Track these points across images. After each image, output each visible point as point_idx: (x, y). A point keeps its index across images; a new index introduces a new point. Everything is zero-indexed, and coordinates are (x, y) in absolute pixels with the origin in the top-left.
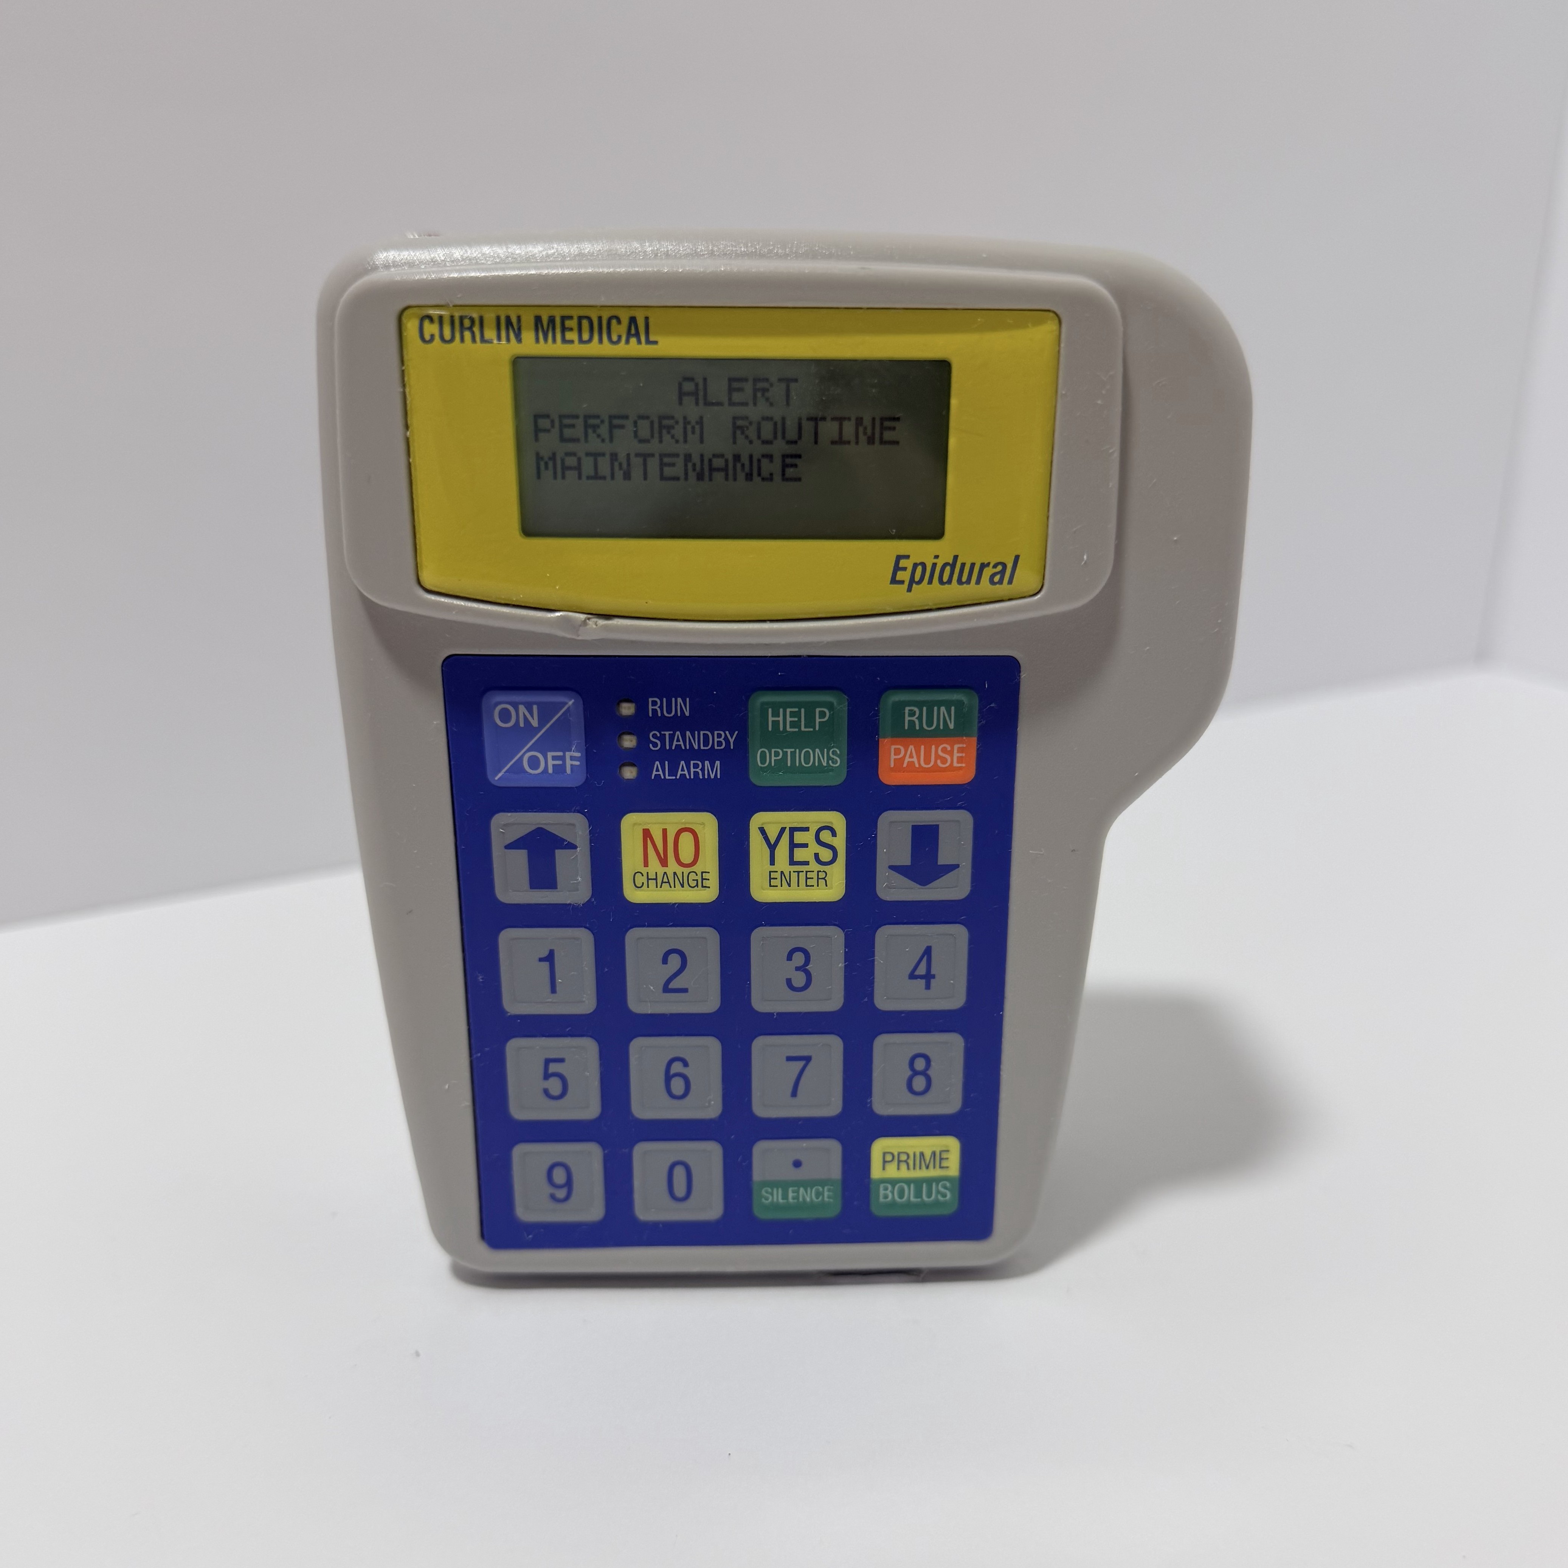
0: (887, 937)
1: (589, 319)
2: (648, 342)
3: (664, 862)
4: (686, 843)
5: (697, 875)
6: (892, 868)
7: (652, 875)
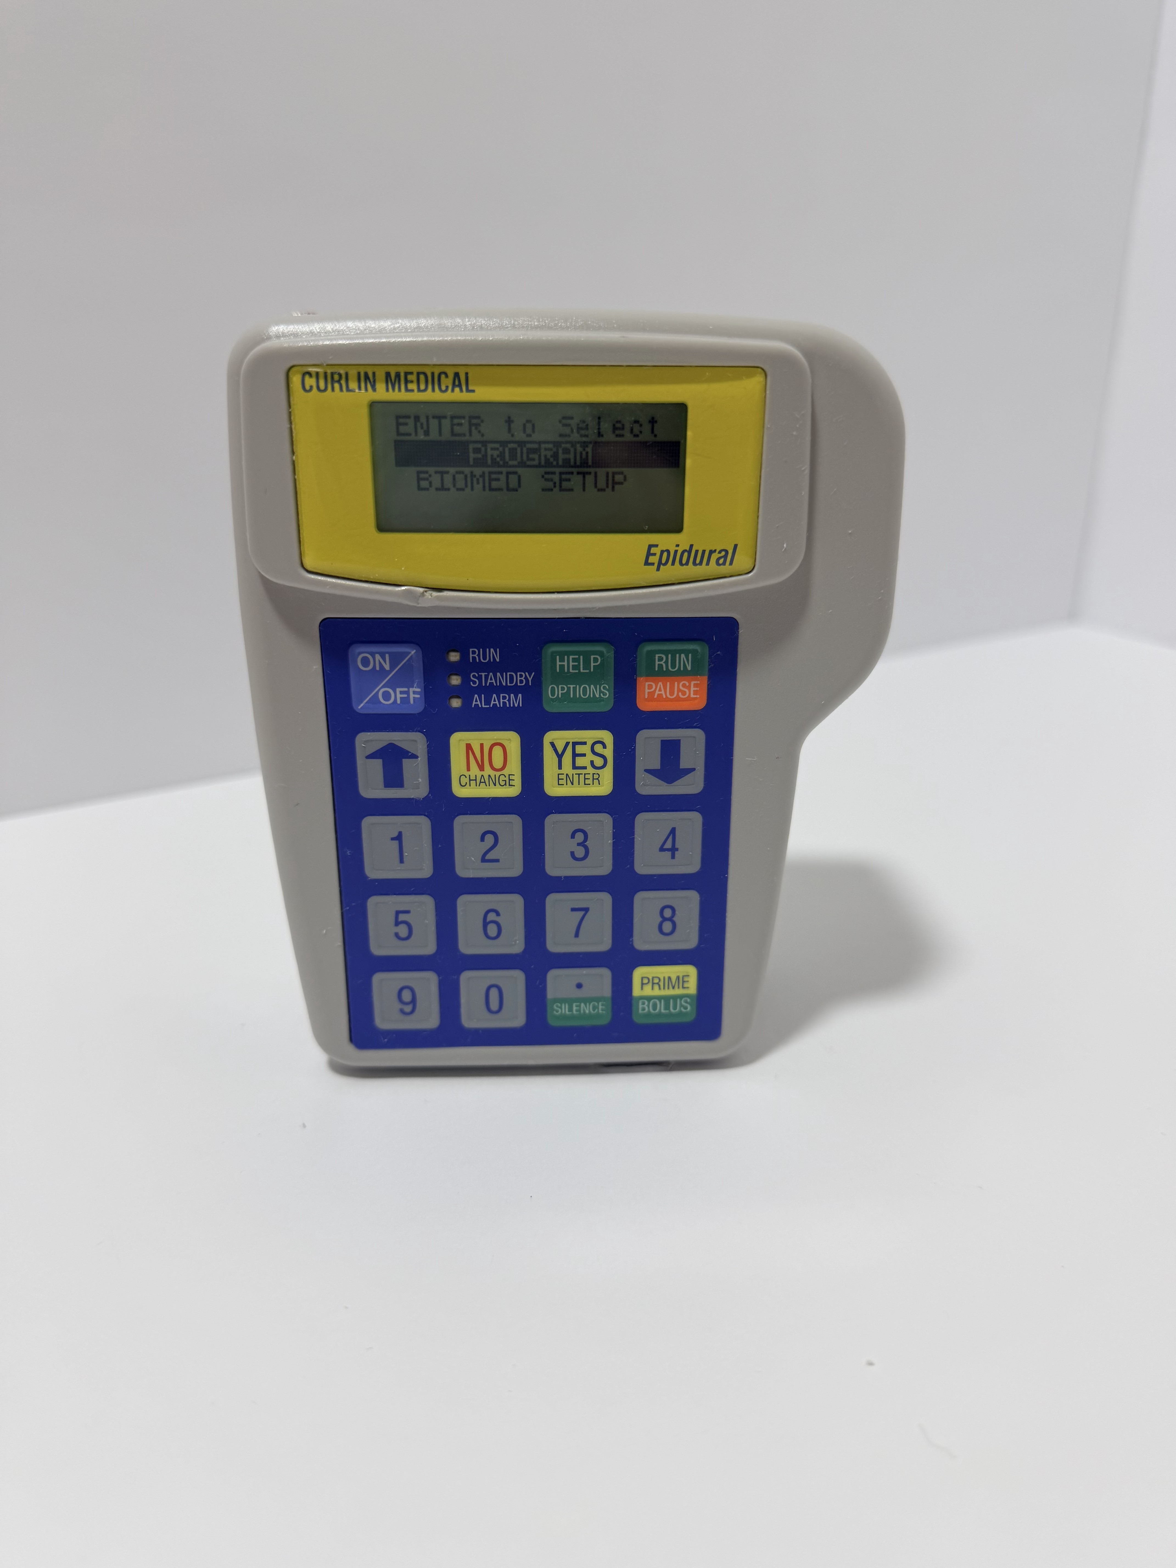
0: (643, 821)
1: (425, 374)
2: (468, 390)
3: (481, 768)
4: (497, 753)
5: (505, 777)
6: (646, 771)
7: (473, 778)
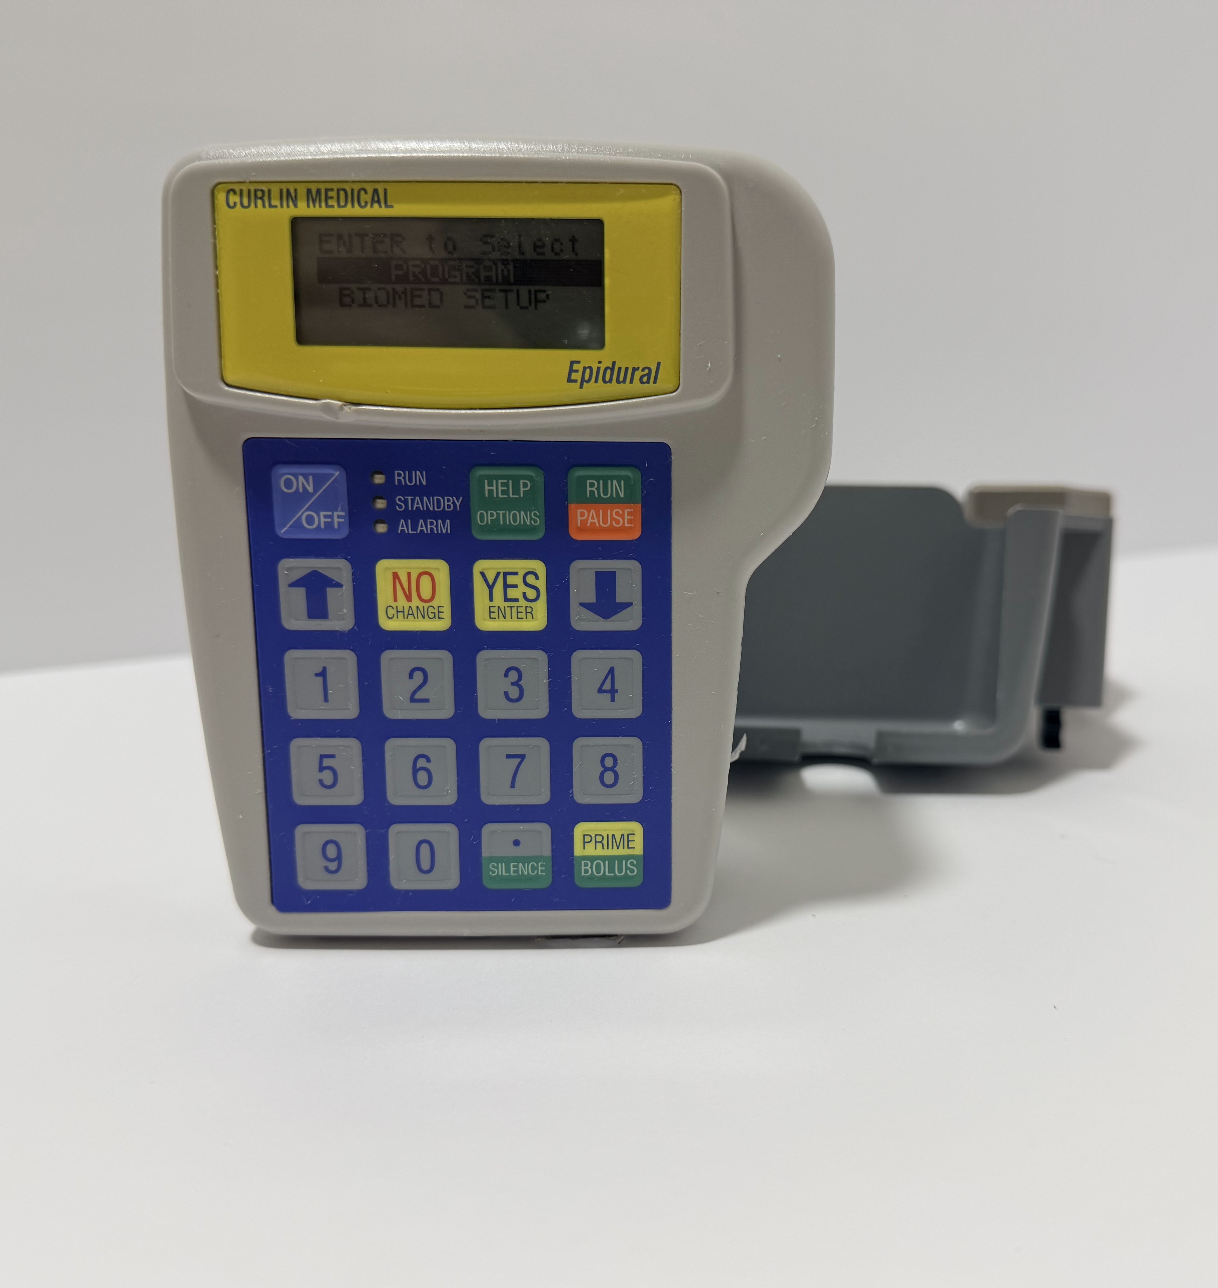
0: (580, 660)
1: (345, 190)
2: (387, 206)
3: (409, 598)
4: (426, 584)
5: (434, 609)
6: (582, 605)
7: (400, 609)
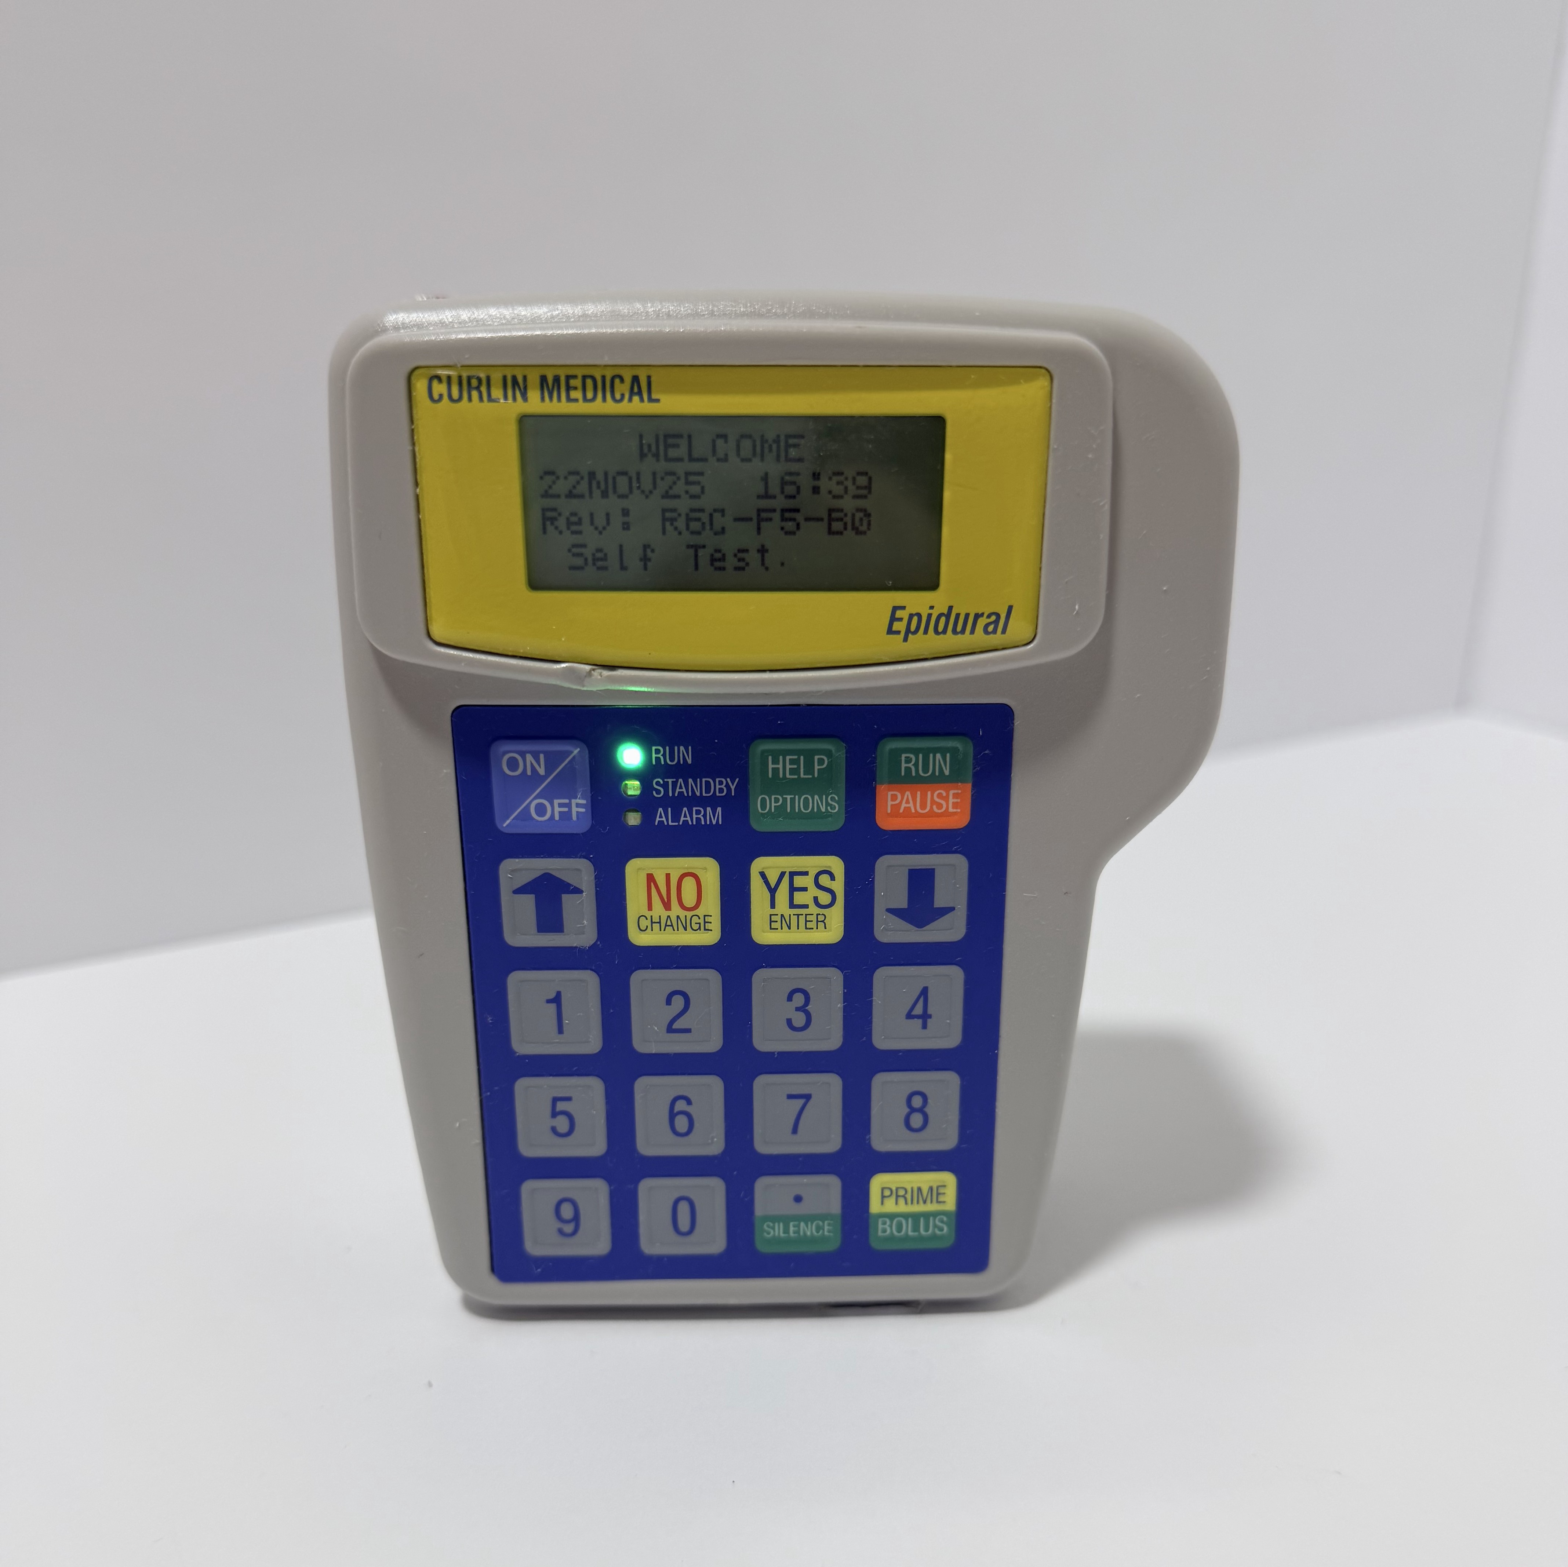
0: (884, 979)
1: (593, 378)
2: (651, 400)
3: (667, 906)
4: (689, 887)
5: (699, 918)
6: (889, 910)
7: (656, 919)
